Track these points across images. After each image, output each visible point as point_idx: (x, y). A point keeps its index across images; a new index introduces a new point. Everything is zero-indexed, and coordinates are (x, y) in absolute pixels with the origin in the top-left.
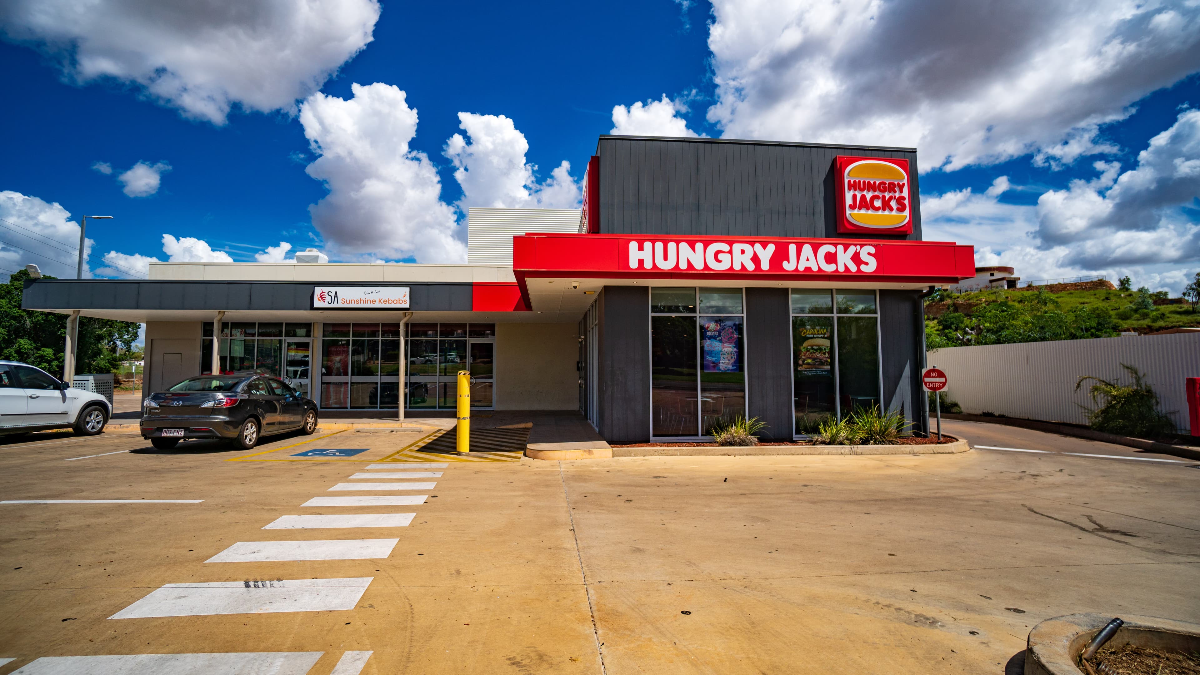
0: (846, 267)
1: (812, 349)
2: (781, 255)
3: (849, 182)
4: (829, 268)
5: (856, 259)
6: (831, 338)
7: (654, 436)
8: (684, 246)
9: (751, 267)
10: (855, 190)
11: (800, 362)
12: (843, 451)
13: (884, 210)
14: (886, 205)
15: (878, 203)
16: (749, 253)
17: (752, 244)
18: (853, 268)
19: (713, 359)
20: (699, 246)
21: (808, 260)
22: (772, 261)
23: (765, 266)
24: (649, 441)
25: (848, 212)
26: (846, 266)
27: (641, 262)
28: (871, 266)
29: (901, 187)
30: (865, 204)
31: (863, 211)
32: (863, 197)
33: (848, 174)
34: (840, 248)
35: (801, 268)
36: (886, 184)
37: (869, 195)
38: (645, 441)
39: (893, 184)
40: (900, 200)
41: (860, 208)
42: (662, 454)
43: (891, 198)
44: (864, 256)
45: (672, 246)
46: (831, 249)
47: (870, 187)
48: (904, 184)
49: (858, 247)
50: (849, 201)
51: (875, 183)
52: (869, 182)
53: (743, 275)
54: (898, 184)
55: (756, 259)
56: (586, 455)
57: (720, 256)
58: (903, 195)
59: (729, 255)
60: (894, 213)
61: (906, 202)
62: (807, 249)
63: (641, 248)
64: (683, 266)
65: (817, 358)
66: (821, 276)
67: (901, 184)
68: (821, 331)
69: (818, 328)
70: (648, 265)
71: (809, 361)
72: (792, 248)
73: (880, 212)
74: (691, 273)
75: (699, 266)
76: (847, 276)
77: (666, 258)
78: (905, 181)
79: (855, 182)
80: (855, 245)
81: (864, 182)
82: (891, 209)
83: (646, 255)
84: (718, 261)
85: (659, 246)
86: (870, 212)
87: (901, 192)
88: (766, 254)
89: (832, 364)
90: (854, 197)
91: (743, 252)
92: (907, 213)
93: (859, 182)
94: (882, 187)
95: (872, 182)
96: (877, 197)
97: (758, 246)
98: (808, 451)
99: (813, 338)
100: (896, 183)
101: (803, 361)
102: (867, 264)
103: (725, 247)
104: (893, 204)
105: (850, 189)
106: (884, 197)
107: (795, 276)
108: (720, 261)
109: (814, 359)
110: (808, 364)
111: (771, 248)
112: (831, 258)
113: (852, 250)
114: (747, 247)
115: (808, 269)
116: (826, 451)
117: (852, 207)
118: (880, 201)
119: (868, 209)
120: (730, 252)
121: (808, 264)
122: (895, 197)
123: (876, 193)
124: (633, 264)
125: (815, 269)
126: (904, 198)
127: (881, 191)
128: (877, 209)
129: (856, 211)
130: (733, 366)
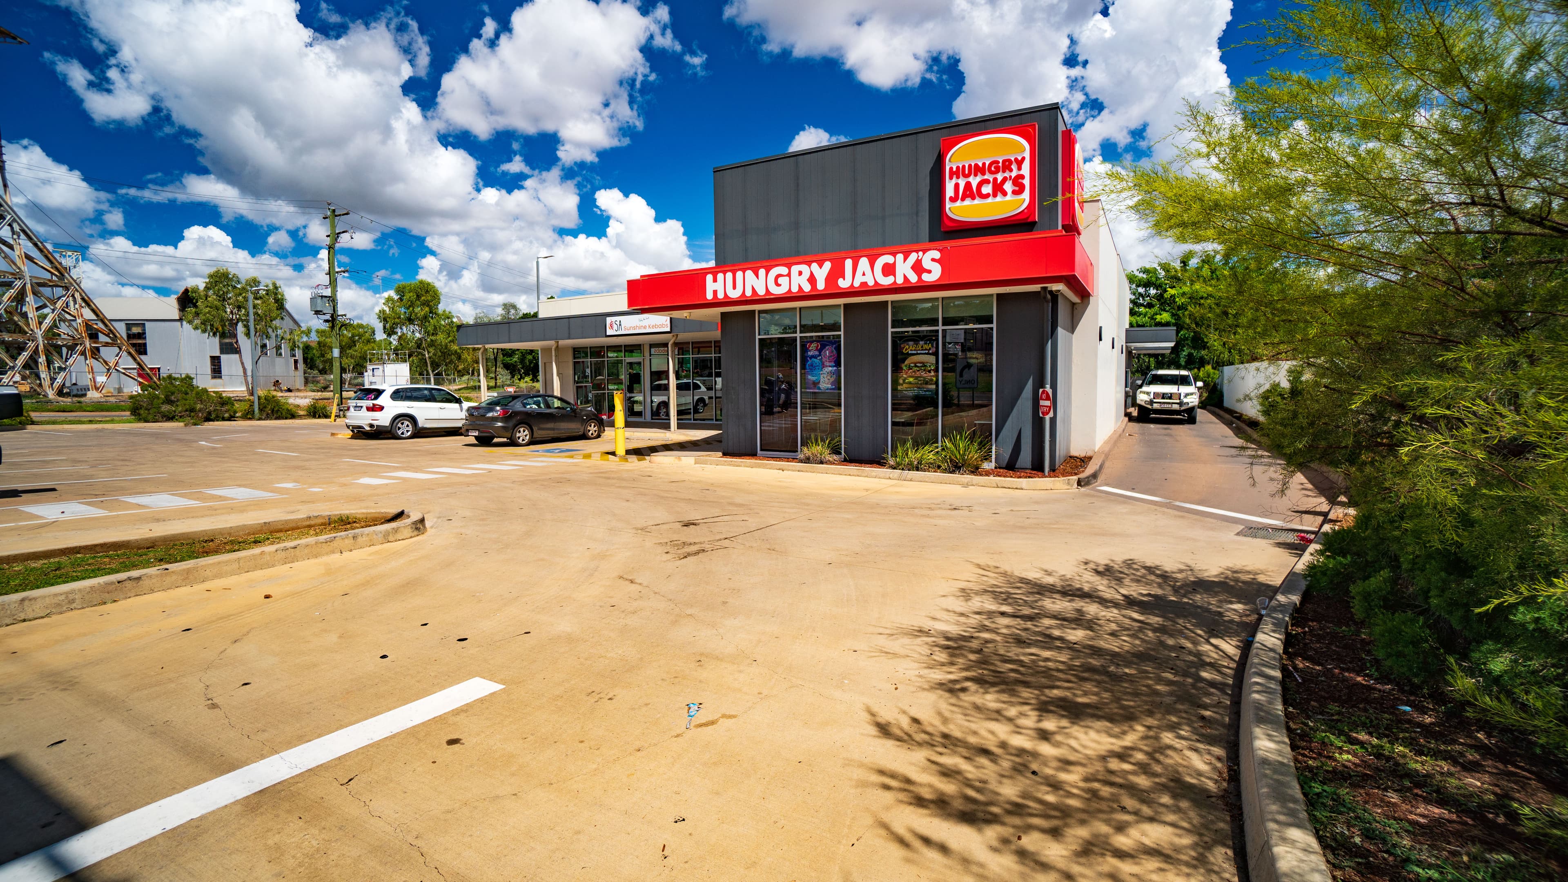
0: (906, 278)
1: (916, 366)
2: (837, 272)
3: (951, 168)
4: (887, 281)
5: (918, 268)
6: (936, 354)
7: (761, 450)
8: (749, 273)
9: (807, 288)
10: (958, 177)
11: (901, 381)
12: (891, 476)
13: (995, 195)
14: (998, 189)
15: (987, 189)
16: (806, 274)
17: (809, 264)
18: (913, 278)
19: (814, 378)
20: (762, 272)
21: (864, 274)
22: (828, 279)
23: (821, 285)
24: (756, 455)
25: (948, 205)
26: (905, 276)
27: (715, 292)
28: (934, 274)
29: (1020, 163)
30: (969, 194)
31: (968, 202)
32: (968, 185)
33: (950, 161)
34: (900, 257)
35: (857, 284)
36: (998, 162)
37: (974, 181)
38: (753, 454)
39: (1010, 161)
40: (1017, 181)
41: (963, 199)
42: (730, 465)
43: (1005, 180)
44: (927, 263)
45: (739, 274)
46: (889, 259)
47: (979, 170)
48: (1024, 158)
49: (921, 253)
50: (950, 192)
51: (984, 164)
52: (976, 165)
53: (801, 296)
54: (1016, 159)
55: (812, 280)
56: (677, 461)
57: (780, 280)
58: (1021, 172)
59: (788, 278)
60: (1009, 197)
61: (1026, 182)
62: (864, 262)
63: (715, 280)
64: (749, 293)
65: (921, 377)
66: (879, 290)
67: (1020, 158)
68: (926, 346)
69: (921, 343)
70: (721, 296)
71: (911, 380)
72: (849, 263)
73: (990, 200)
74: (756, 300)
75: (761, 292)
76: (907, 288)
77: (734, 287)
78: (1027, 155)
79: (958, 167)
80: (917, 252)
81: (970, 166)
82: (1005, 194)
83: (719, 286)
84: (778, 285)
85: (729, 275)
86: (978, 201)
87: (1019, 169)
88: (821, 273)
89: (937, 383)
90: (957, 186)
91: (800, 273)
92: (1026, 195)
93: (964, 167)
94: (995, 168)
95: (980, 165)
96: (987, 182)
97: (815, 266)
98: (856, 472)
99: (917, 354)
100: (1013, 159)
101: (904, 381)
102: (929, 272)
103: (783, 270)
104: (1008, 187)
105: (951, 178)
106: (995, 179)
107: (851, 292)
108: (780, 285)
109: (916, 378)
110: (910, 383)
111: (828, 265)
112: (889, 270)
113: (913, 257)
114: (804, 268)
115: (864, 284)
116: (874, 474)
117: (953, 200)
118: (990, 186)
119: (973, 198)
120: (789, 275)
121: (864, 279)
122: (1011, 177)
123: (986, 177)
124: (709, 296)
125: (871, 283)
126: (1023, 177)
127: (991, 172)
128: (987, 196)
129: (959, 203)
130: (832, 384)
